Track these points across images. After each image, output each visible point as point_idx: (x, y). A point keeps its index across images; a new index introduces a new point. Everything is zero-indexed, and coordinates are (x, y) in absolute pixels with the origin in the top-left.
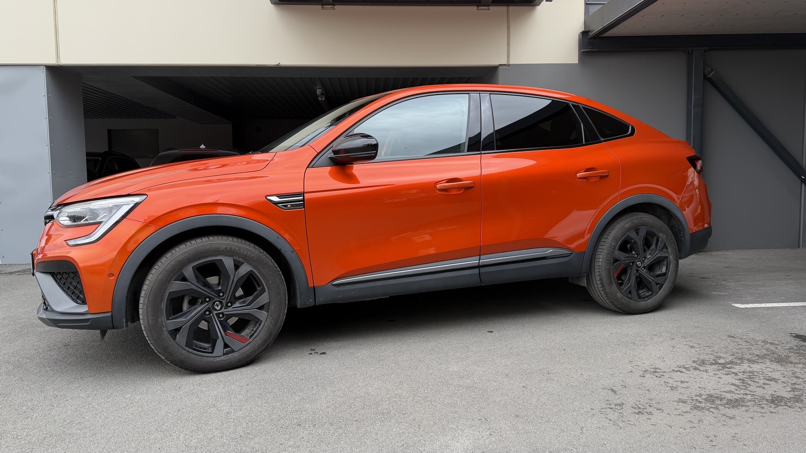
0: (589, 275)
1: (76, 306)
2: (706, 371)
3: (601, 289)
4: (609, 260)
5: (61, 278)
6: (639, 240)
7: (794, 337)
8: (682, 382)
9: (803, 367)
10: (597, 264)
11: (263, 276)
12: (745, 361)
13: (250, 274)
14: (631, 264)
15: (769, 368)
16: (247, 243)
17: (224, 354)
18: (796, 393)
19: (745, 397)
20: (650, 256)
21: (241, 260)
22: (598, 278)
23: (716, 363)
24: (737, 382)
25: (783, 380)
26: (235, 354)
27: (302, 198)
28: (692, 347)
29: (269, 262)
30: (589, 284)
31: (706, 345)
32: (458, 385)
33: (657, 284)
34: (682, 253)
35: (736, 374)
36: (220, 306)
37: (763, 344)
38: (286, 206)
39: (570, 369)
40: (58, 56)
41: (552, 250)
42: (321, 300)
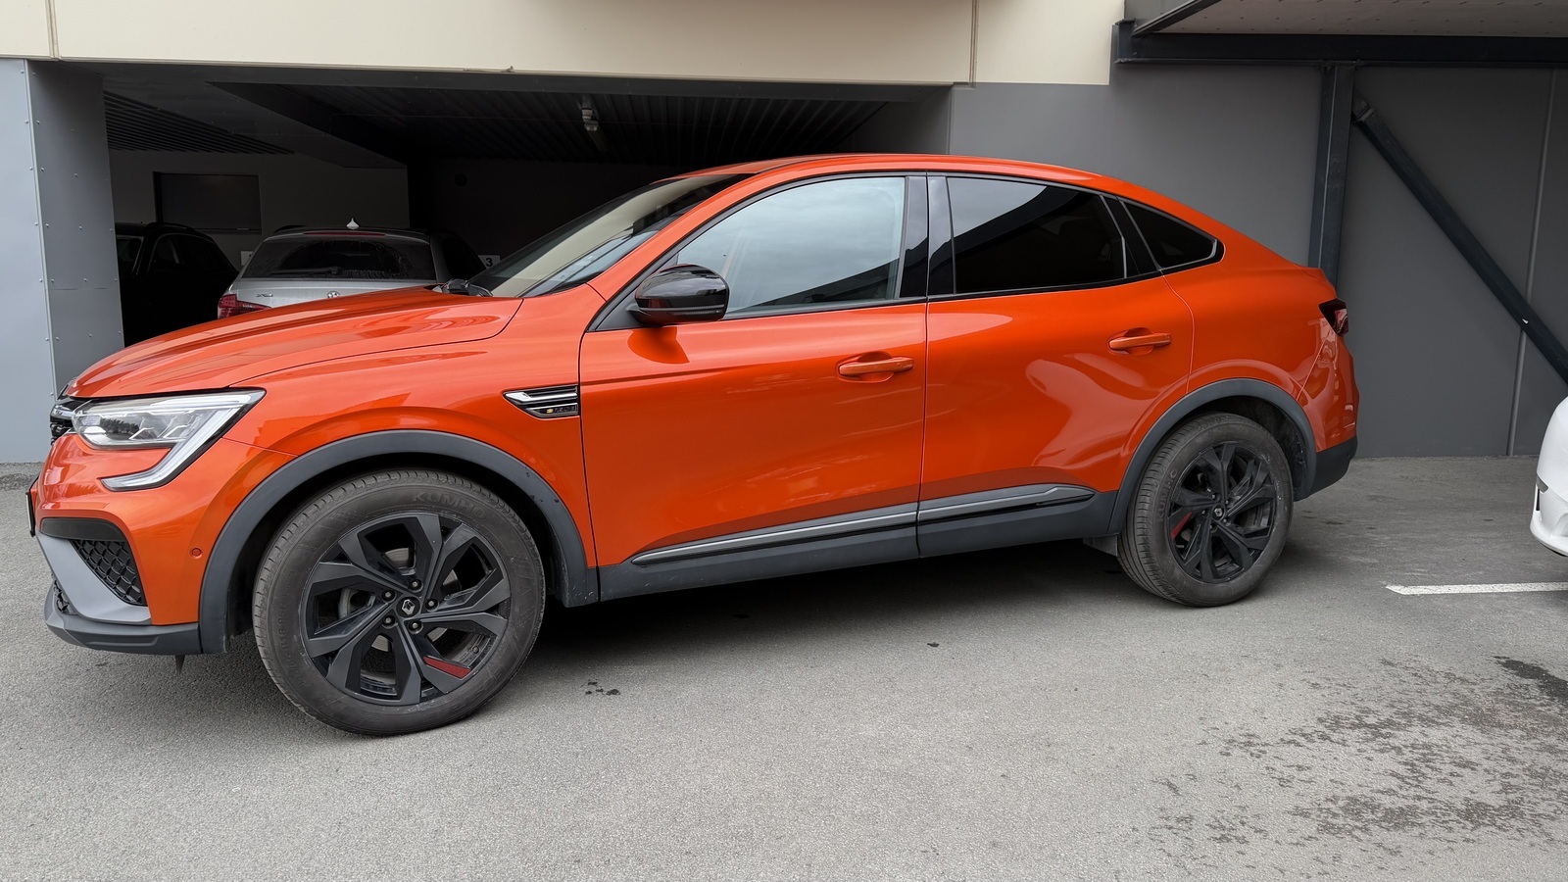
0: (1123, 534)
1: (125, 609)
2: (1344, 743)
3: (1144, 561)
4: (1162, 507)
5: (92, 552)
6: (1221, 466)
7: (1504, 665)
8: (1300, 768)
9: (1522, 736)
10: (1139, 513)
11: (499, 549)
12: (1416, 721)
13: (473, 545)
14: (1203, 512)
15: (1460, 736)
16: (467, 484)
17: (422, 700)
18: (1511, 796)
19: (1418, 803)
20: (1239, 497)
21: (454, 517)
22: (1139, 540)
23: (1361, 725)
24: (1402, 770)
25: (1486, 764)
26: (444, 700)
27: (575, 394)
28: (1315, 686)
29: (510, 520)
30: (1121, 549)
31: (1341, 682)
32: (879, 770)
33: (1250, 550)
34: (1299, 488)
35: (1399, 750)
36: (412, 608)
37: (1447, 681)
38: (544, 411)
39: (1089, 735)
40: (53, 42)
41: (1055, 489)
42: (610, 592)
